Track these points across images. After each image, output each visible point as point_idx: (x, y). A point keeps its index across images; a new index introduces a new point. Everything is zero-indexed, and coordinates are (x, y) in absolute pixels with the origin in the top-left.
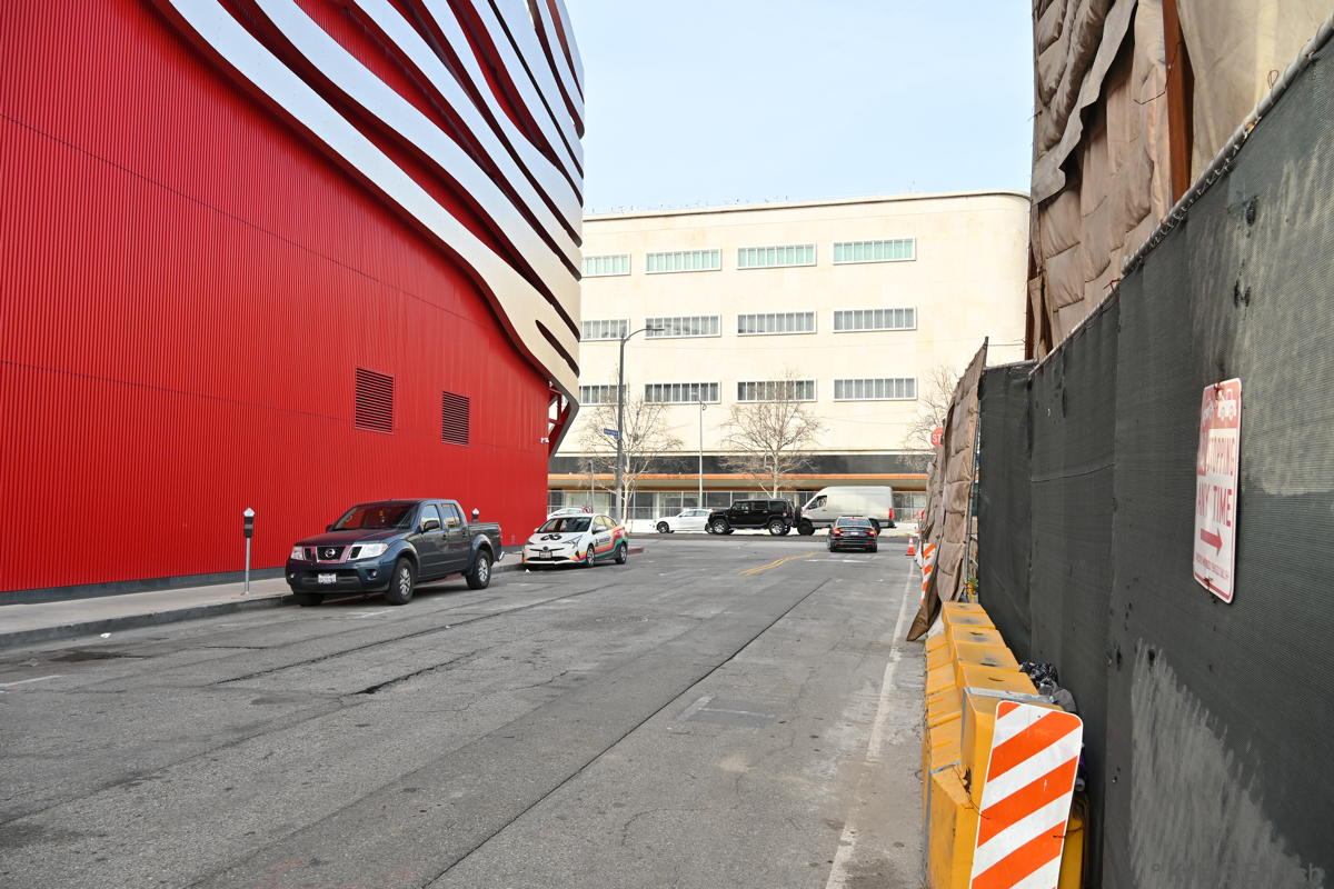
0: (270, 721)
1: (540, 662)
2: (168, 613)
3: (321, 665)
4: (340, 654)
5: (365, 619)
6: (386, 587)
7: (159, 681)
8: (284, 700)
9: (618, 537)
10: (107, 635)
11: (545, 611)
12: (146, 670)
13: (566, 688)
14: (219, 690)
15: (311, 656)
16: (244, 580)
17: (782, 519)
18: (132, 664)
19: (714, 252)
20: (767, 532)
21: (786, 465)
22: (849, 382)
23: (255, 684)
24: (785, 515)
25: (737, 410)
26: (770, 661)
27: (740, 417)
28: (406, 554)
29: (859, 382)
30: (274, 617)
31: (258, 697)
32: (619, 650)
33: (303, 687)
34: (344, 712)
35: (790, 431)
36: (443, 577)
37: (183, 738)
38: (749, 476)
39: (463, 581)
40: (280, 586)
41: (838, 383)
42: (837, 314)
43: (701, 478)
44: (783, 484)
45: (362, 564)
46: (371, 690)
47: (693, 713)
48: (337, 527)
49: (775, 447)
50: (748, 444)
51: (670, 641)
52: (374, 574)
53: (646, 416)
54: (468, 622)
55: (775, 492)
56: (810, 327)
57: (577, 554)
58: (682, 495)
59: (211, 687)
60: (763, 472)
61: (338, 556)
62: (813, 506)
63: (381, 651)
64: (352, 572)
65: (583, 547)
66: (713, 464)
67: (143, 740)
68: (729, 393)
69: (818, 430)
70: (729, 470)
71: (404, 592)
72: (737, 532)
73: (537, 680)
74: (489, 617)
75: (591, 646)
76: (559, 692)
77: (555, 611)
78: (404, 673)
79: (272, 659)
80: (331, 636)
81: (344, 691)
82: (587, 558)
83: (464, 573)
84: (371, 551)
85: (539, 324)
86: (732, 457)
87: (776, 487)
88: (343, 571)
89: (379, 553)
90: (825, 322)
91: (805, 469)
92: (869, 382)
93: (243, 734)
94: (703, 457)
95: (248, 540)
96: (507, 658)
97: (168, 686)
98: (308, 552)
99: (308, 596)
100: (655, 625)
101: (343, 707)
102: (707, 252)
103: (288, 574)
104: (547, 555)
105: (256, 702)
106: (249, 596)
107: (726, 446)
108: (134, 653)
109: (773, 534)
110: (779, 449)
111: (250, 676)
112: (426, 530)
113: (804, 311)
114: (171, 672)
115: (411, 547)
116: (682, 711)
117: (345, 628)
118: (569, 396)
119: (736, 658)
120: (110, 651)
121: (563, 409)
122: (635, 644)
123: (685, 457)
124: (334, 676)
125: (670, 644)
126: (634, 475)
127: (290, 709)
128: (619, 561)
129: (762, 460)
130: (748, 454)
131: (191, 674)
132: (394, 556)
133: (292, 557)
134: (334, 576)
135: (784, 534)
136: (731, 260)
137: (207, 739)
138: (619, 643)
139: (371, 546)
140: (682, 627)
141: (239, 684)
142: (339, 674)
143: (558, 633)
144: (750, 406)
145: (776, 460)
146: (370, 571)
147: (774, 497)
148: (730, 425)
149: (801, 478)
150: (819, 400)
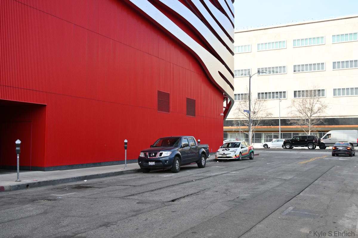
0: (144, 209)
1: (229, 193)
2: (103, 174)
3: (155, 192)
4: (160, 189)
5: (165, 177)
6: (171, 167)
7: (106, 195)
8: (146, 203)
9: (250, 149)
10: (86, 181)
11: (227, 176)
12: (101, 192)
13: (240, 202)
14: (125, 199)
15: (151, 189)
16: (125, 164)
17: (313, 143)
18: (96, 190)
19: (284, 42)
20: (307, 148)
21: (314, 122)
22: (339, 89)
23: (136, 197)
24: (314, 141)
25: (294, 101)
26: (314, 195)
27: (295, 104)
28: (178, 155)
29: (343, 89)
30: (136, 176)
31: (138, 201)
32: (257, 190)
33: (151, 199)
34: (166, 207)
35: (315, 109)
36: (189, 164)
37: (119, 213)
38: (299, 127)
39: (196, 165)
40: (136, 166)
41: (335, 90)
42: (334, 63)
43: (280, 127)
44: (313, 129)
45: (163, 159)
46: (173, 201)
47: (287, 212)
48: (154, 146)
49: (309, 115)
50: (298, 114)
51: (275, 187)
52: (167, 162)
53: (258, 105)
54: (201, 179)
55: (309, 133)
56: (323, 68)
57: (236, 156)
58: (273, 134)
59: (123, 198)
60: (304, 125)
61: (155, 156)
62: (325, 138)
63: (173, 188)
64: (160, 161)
65: (238, 153)
66: (284, 122)
67: (107, 213)
68: (290, 95)
69: (326, 108)
70: (291, 124)
71: (177, 168)
72: (295, 148)
73: (229, 199)
74: (208, 177)
75: (246, 188)
76: (237, 204)
77: (231, 176)
78: (182, 195)
79: (139, 189)
80: (156, 183)
81: (165, 201)
82: (239, 157)
83: (197, 162)
84: (166, 154)
85: (220, 73)
86: (292, 119)
87: (310, 131)
88: (157, 161)
89: (169, 155)
90: (329, 66)
91: (322, 124)
92: (348, 89)
93: (137, 213)
94: (281, 120)
95: (126, 150)
96: (217, 192)
97: (110, 197)
98: (145, 154)
99: (145, 169)
100: (269, 181)
101: (166, 206)
102: (281, 42)
103: (139, 162)
104: (225, 156)
105: (138, 203)
106: (126, 169)
107: (290, 115)
108: (96, 186)
109: (309, 149)
110: (311, 116)
111: (133, 195)
112: (184, 147)
113: (320, 62)
114: (109, 193)
115: (179, 153)
116: (283, 211)
117: (160, 180)
118: (230, 98)
119: (301, 194)
120: (88, 186)
121: (228, 103)
122: (262, 188)
123: (273, 120)
124: (160, 196)
125: (275, 188)
126: (254, 127)
127: (149, 206)
128: (251, 158)
129: (304, 120)
130: (298, 118)
131: (115, 194)
132: (174, 156)
133: (140, 156)
134: (154, 163)
135: (314, 149)
136: (290, 44)
137: (126, 213)
138: (256, 187)
139: (166, 152)
140: (279, 182)
141: (131, 197)
142: (161, 195)
143: (233, 184)
144: (299, 100)
145: (310, 120)
146: (166, 161)
147: (309, 135)
148: (291, 107)
149: (320, 127)
150: (327, 97)
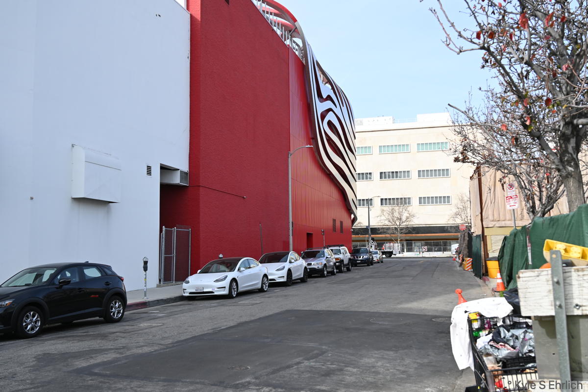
19: (369, 147)
21: (402, 231)
22: (424, 198)
25: (383, 210)
35: (404, 218)
38: (388, 235)
41: (420, 198)
42: (419, 171)
50: (387, 223)
55: (398, 241)
56: (408, 176)
60: (393, 234)
66: (375, 231)
68: (377, 202)
69: (414, 217)
70: (380, 233)
85: (352, 199)
86: (381, 228)
88: (361, 260)
90: (414, 174)
91: (410, 232)
92: (432, 197)
94: (371, 228)
107: (379, 224)
110: (400, 225)
113: (406, 170)
129: (393, 229)
130: (387, 227)
136: (376, 150)
144: (387, 208)
148: (380, 216)
149: (408, 236)
150: (413, 205)
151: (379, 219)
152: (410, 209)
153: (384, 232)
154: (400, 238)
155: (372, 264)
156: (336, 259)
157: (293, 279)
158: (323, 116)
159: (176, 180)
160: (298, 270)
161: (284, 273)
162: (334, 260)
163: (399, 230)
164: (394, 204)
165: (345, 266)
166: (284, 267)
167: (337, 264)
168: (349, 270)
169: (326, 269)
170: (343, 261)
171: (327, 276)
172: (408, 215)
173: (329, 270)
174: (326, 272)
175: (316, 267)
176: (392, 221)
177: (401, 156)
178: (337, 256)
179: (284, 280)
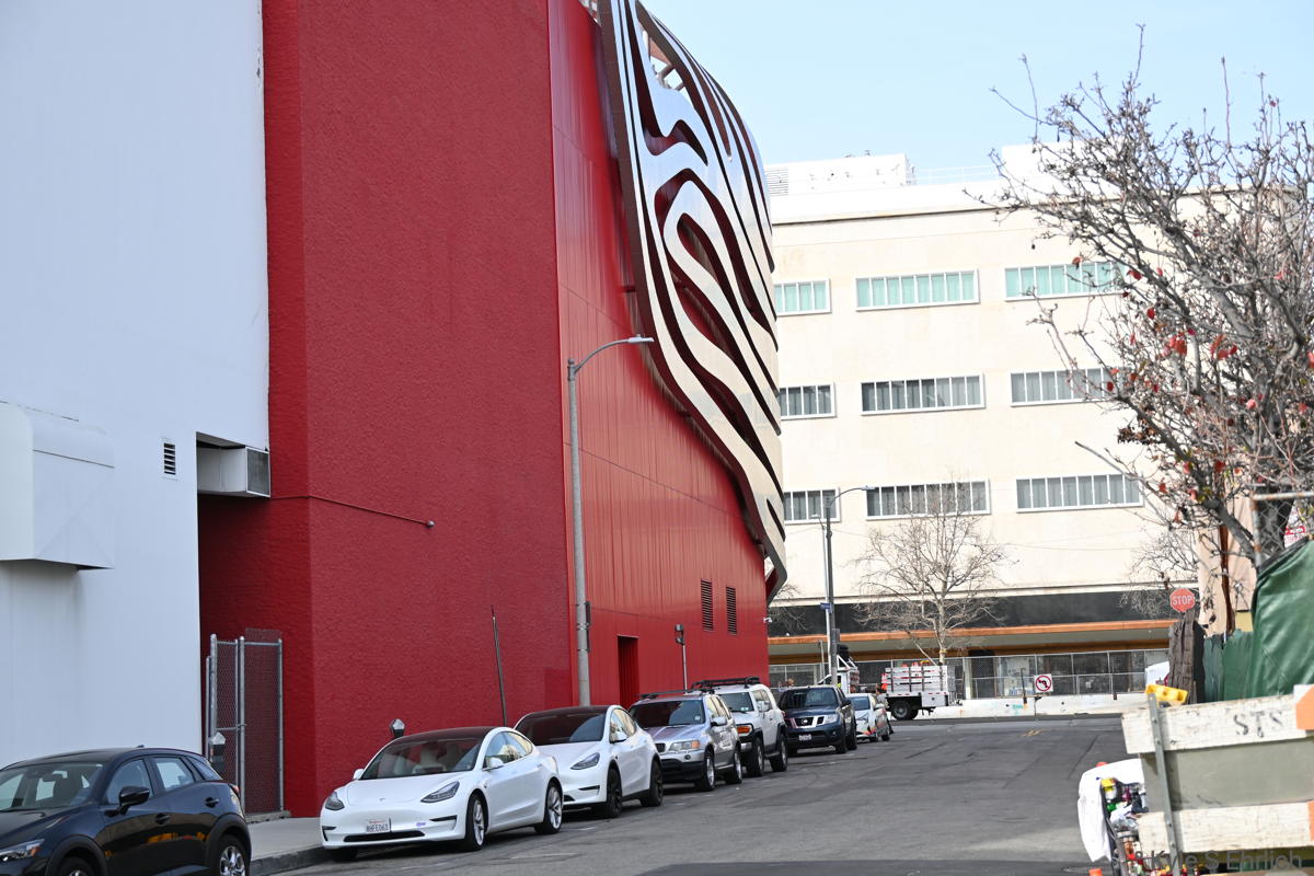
19: (819, 285)
21: (958, 614)
22: (1039, 482)
29: (1054, 481)
38: (897, 634)
42: (1016, 378)
44: (954, 645)
45: (826, 727)
49: (938, 587)
50: (894, 584)
52: (832, 734)
56: (974, 399)
57: (869, 729)
60: (921, 627)
64: (821, 732)
65: (872, 726)
68: (852, 507)
69: (999, 562)
70: (869, 627)
85: (768, 502)
87: (943, 650)
88: (813, 733)
89: (835, 720)
90: (997, 390)
91: (984, 621)
92: (1069, 480)
94: (832, 607)
102: (807, 285)
110: (945, 592)
113: (965, 374)
129: (918, 607)
134: (809, 736)
136: (845, 296)
145: (941, 609)
146: (830, 732)
149: (978, 635)
150: (994, 510)
151: (862, 569)
152: (983, 527)
153: (884, 622)
154: (945, 644)
155: (852, 747)
156: (741, 728)
157: (625, 794)
158: (663, 203)
159: (237, 479)
160: (635, 766)
161: (599, 774)
162: (734, 730)
163: (941, 613)
164: (919, 508)
165: (766, 750)
166: (597, 757)
167: (743, 745)
168: (778, 767)
169: (713, 762)
170: (759, 734)
171: (717, 787)
172: (976, 552)
173: (722, 765)
174: (711, 775)
175: (680, 756)
176: (913, 577)
177: (942, 321)
178: (740, 719)
179: (600, 797)
